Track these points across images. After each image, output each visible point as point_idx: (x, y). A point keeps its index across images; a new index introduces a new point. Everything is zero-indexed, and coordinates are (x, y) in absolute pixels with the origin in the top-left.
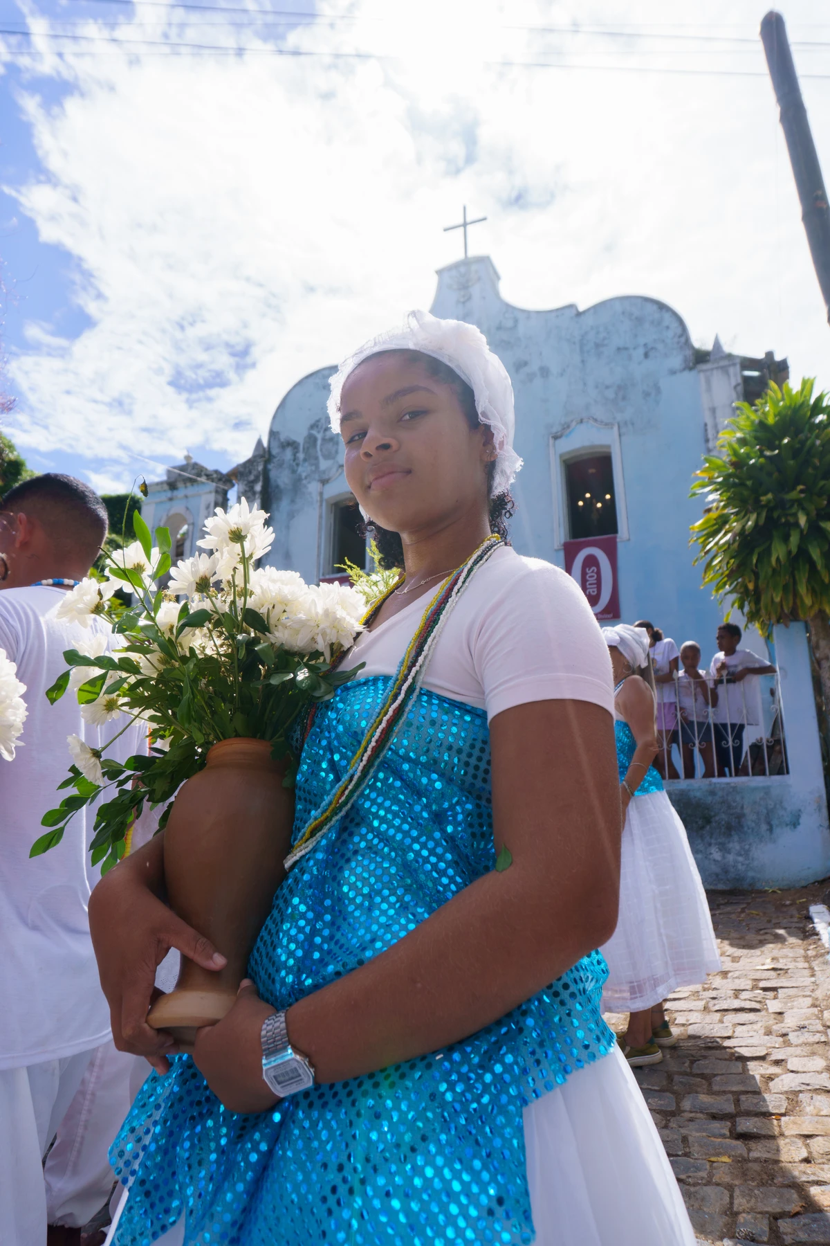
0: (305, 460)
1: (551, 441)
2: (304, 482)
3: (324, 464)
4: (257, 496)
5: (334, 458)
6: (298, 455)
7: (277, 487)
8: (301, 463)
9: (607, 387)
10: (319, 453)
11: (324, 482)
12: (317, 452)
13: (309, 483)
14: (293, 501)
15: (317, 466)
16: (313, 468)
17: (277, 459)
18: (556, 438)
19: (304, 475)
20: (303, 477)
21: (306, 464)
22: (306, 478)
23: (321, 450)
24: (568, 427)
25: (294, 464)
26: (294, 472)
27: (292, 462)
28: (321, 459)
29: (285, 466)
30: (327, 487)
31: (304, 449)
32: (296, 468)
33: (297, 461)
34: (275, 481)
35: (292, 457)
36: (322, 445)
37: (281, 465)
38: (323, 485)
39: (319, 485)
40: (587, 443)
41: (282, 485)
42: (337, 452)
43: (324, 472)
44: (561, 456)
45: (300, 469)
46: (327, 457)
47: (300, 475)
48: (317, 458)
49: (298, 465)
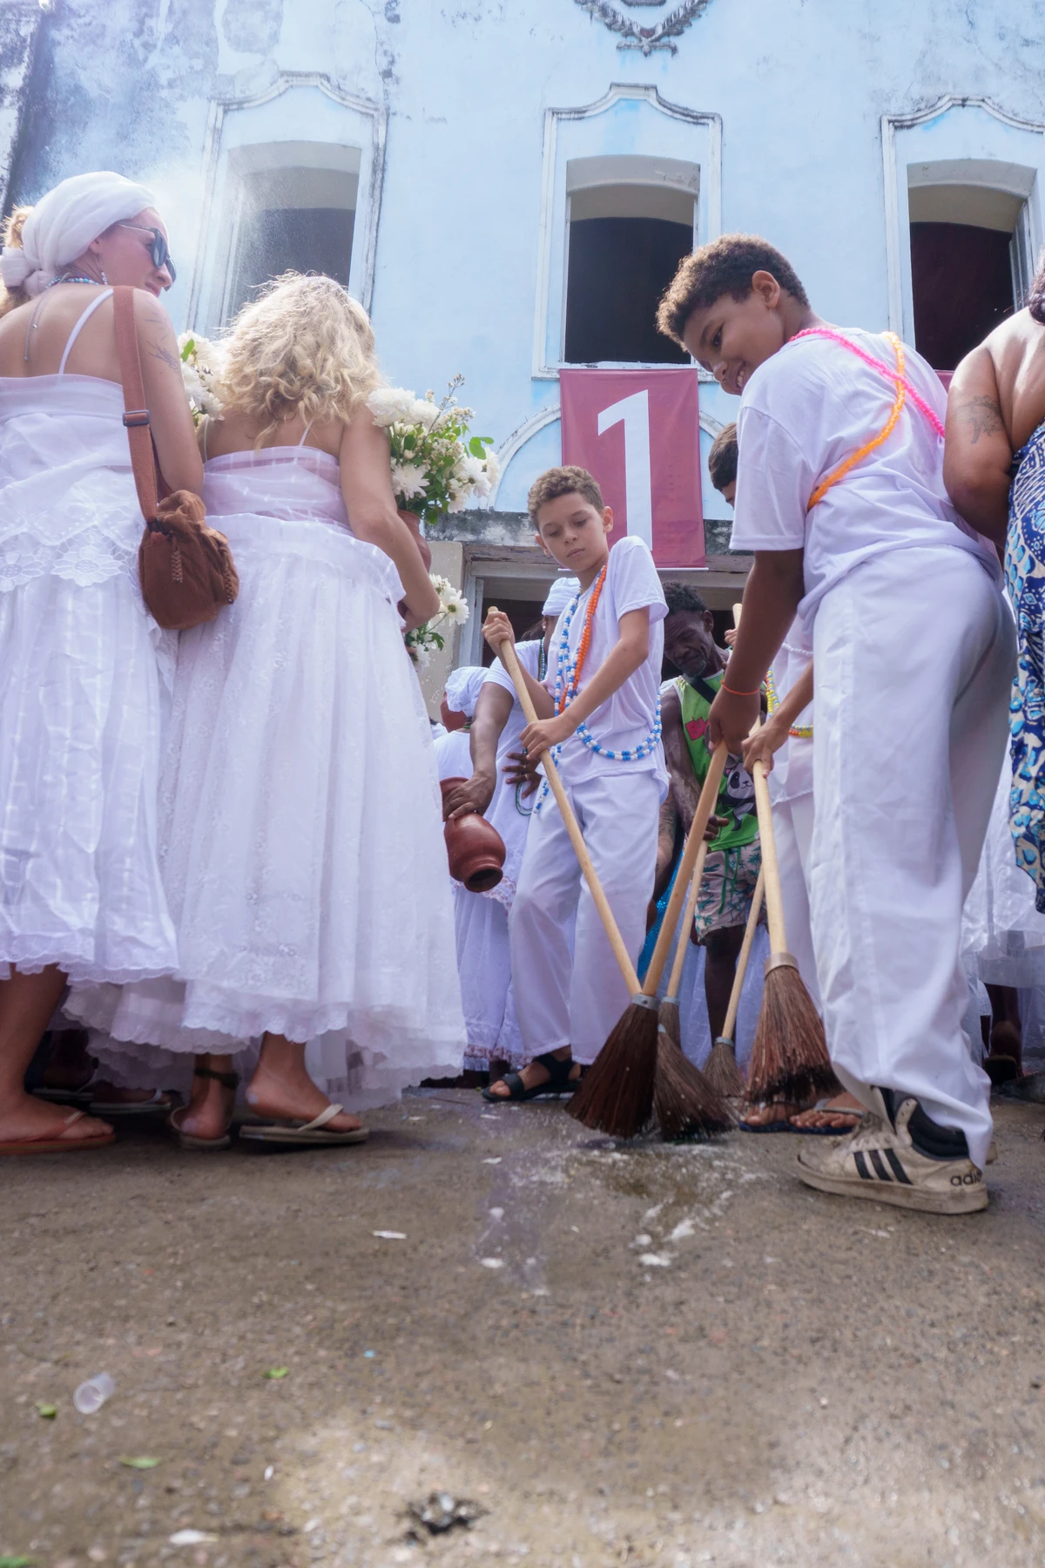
0: (172, 39)
1: (888, 130)
2: (164, 93)
3: (230, 60)
4: (7, 100)
5: (264, 52)
6: (150, 22)
7: (77, 90)
8: (159, 44)
9: (1027, 43)
10: (220, 32)
11: (229, 106)
12: (212, 26)
13: (182, 98)
14: (123, 136)
15: (211, 62)
16: (198, 64)
17: (81, 21)
18: (899, 125)
19: (164, 78)
20: (163, 81)
21: (176, 49)
22: (171, 84)
23: (226, 24)
24: (932, 107)
25: (137, 43)
26: (133, 61)
27: (129, 36)
28: (223, 44)
29: (108, 41)
30: (236, 117)
31: (171, 11)
32: (141, 54)
33: (145, 37)
34: (73, 73)
35: (134, 26)
36: (226, 12)
37: (94, 37)
38: (225, 112)
39: (215, 110)
40: (978, 154)
41: (93, 91)
42: (274, 38)
43: (231, 80)
44: (911, 169)
45: (154, 59)
46: (244, 44)
47: (153, 75)
48: (211, 42)
49: (147, 46)
